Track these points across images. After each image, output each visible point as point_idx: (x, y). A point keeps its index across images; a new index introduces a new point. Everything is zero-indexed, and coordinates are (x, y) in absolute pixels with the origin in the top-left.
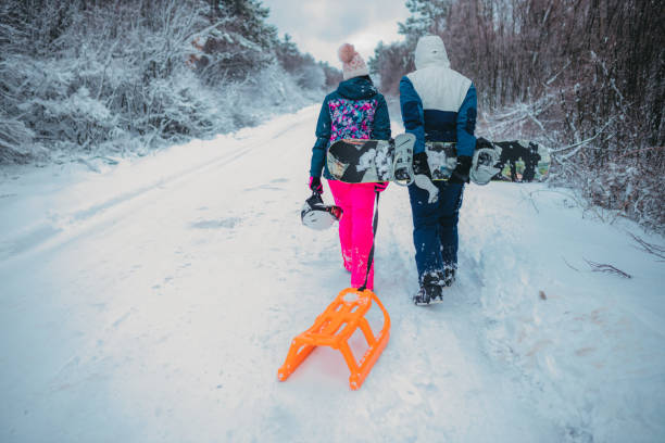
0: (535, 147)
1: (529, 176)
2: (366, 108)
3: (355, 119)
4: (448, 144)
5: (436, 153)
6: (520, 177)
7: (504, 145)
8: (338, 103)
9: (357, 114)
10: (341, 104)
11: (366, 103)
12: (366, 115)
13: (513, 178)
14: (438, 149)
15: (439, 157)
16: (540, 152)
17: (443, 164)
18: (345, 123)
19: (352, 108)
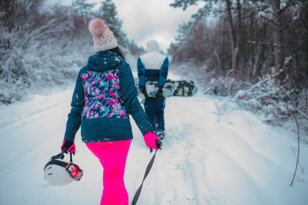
0: (193, 82)
1: (190, 94)
2: (110, 78)
3: (102, 89)
4: (156, 82)
5: (151, 86)
6: (186, 94)
7: (180, 82)
8: (87, 76)
9: (102, 84)
10: (89, 76)
11: (110, 73)
12: (111, 84)
13: (183, 95)
14: (152, 84)
15: (152, 87)
16: (194, 84)
17: (153, 90)
18: (93, 93)
19: (99, 79)
